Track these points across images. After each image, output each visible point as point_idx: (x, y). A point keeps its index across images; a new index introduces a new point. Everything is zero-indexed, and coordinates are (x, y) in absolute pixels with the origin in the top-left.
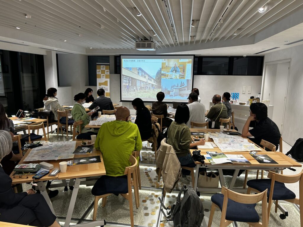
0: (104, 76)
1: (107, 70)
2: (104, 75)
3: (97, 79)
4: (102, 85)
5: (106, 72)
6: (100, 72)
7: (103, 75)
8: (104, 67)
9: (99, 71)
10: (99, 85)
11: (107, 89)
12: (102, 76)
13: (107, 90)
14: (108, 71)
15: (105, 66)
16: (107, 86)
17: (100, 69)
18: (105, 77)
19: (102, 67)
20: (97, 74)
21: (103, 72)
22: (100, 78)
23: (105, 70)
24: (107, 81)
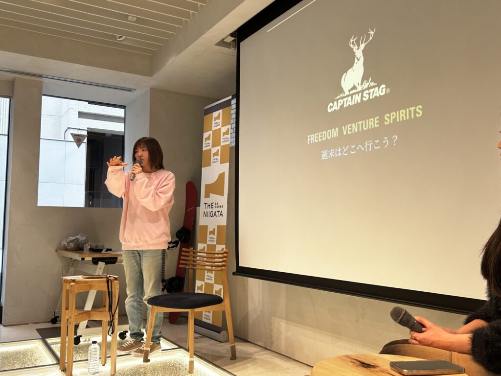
1: (226, 129)
2: (218, 151)
3: (203, 169)
4: (211, 194)
5: (223, 134)
6: (211, 142)
7: (214, 150)
10: (205, 197)
11: (220, 210)
12: (214, 155)
13: (221, 214)
14: (227, 132)
15: (220, 111)
16: (222, 194)
17: (211, 130)
18: (219, 157)
20: (204, 149)
22: (210, 165)
23: (222, 127)
24: (224, 173)
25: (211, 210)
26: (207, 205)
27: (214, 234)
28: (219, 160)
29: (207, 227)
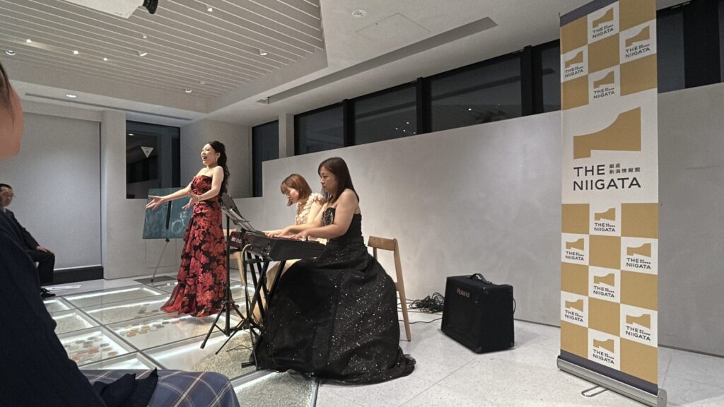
0: (609, 80)
1: (636, 30)
2: (612, 74)
5: (629, 42)
6: (585, 64)
7: (602, 74)
8: (609, 16)
9: (579, 58)
11: (631, 176)
12: (597, 84)
13: (635, 183)
14: (644, 35)
15: (614, 5)
17: (585, 43)
18: (616, 86)
19: (595, 24)
20: (563, 80)
21: (604, 54)
22: (586, 102)
23: (621, 30)
24: (639, 109)
25: (596, 177)
26: (582, 171)
27: (613, 219)
28: (617, 89)
29: (586, 207)
